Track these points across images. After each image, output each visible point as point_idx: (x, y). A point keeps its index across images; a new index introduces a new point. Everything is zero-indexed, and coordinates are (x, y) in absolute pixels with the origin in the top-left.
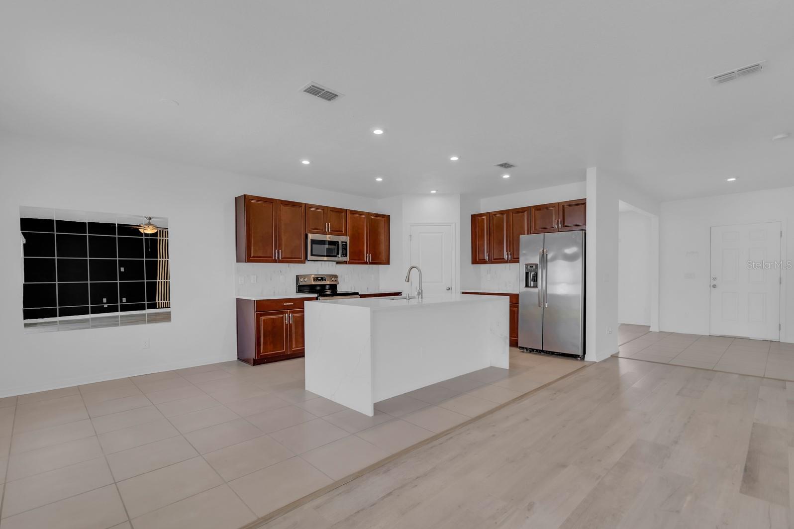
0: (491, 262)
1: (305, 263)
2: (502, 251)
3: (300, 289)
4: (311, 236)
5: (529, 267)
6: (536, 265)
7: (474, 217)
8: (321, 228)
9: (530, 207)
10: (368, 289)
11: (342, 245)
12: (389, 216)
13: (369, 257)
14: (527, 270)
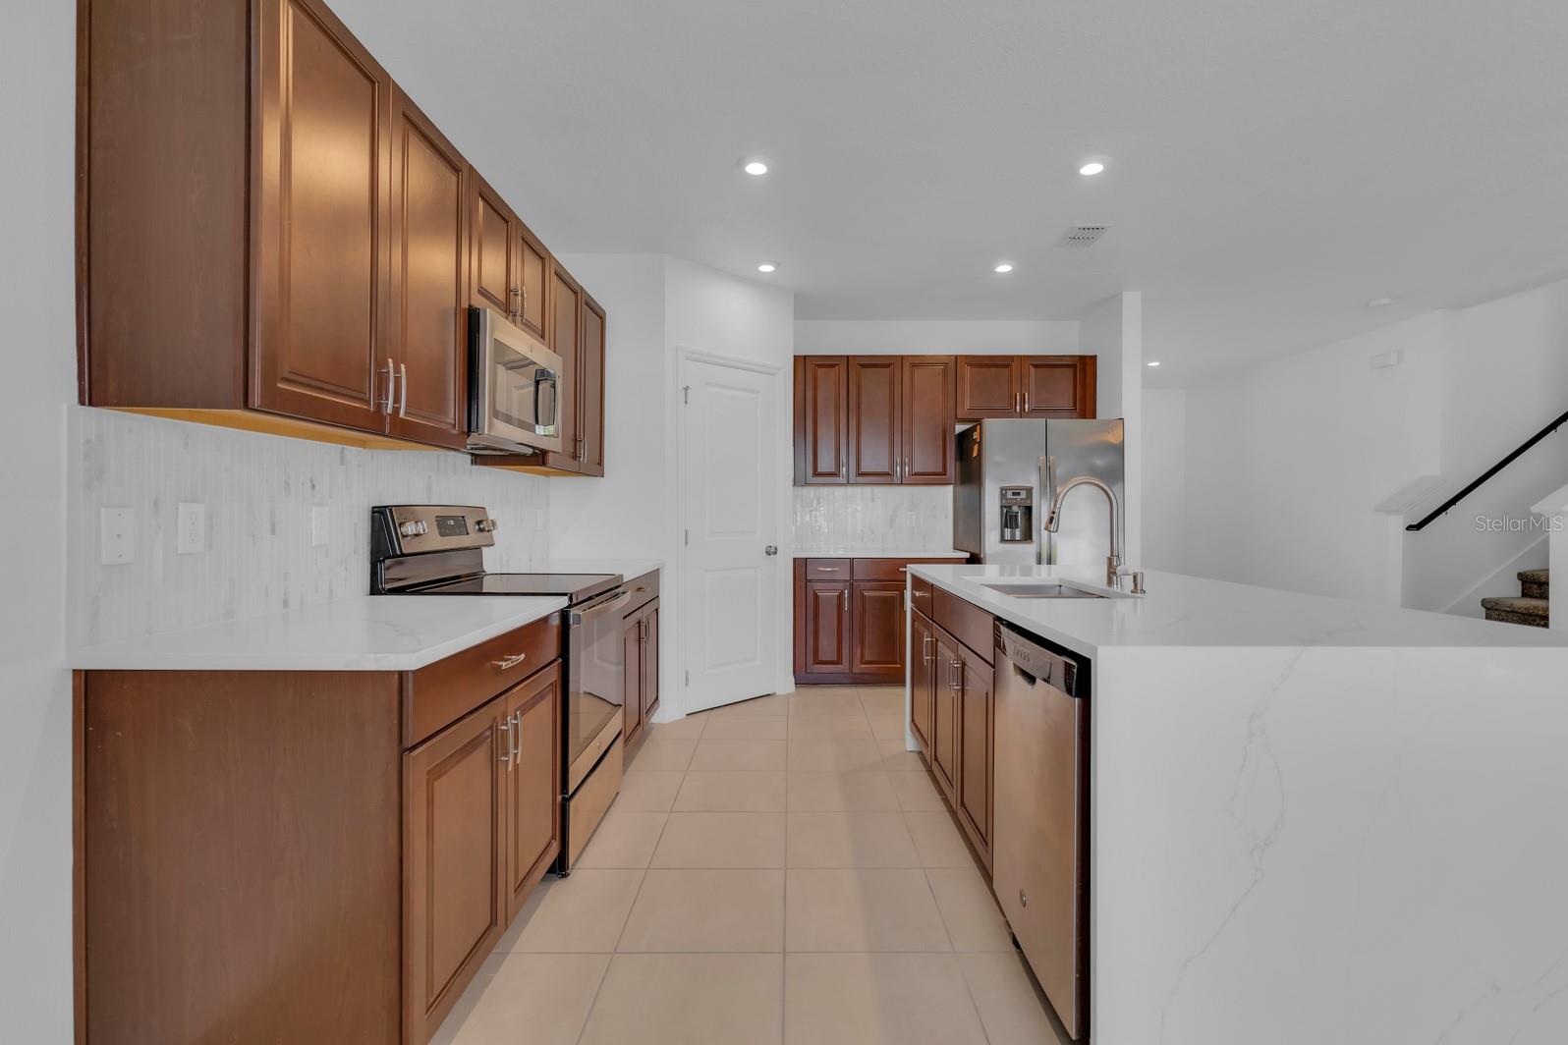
0: (849, 480)
5: (1009, 495)
6: (1029, 491)
7: (803, 363)
8: (503, 299)
14: (1004, 501)
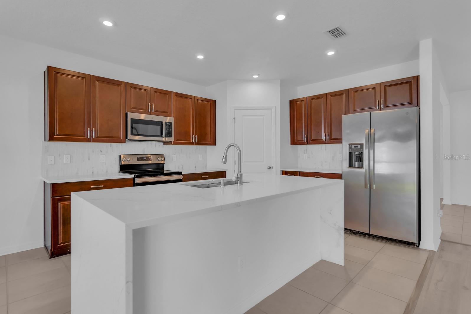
0: (308, 143)
1: (125, 143)
2: (319, 133)
3: (124, 168)
4: (131, 116)
5: (353, 147)
6: (362, 145)
7: (292, 102)
8: (144, 108)
9: (349, 89)
10: (195, 167)
11: (166, 125)
12: (214, 102)
13: (195, 138)
14: (350, 150)
